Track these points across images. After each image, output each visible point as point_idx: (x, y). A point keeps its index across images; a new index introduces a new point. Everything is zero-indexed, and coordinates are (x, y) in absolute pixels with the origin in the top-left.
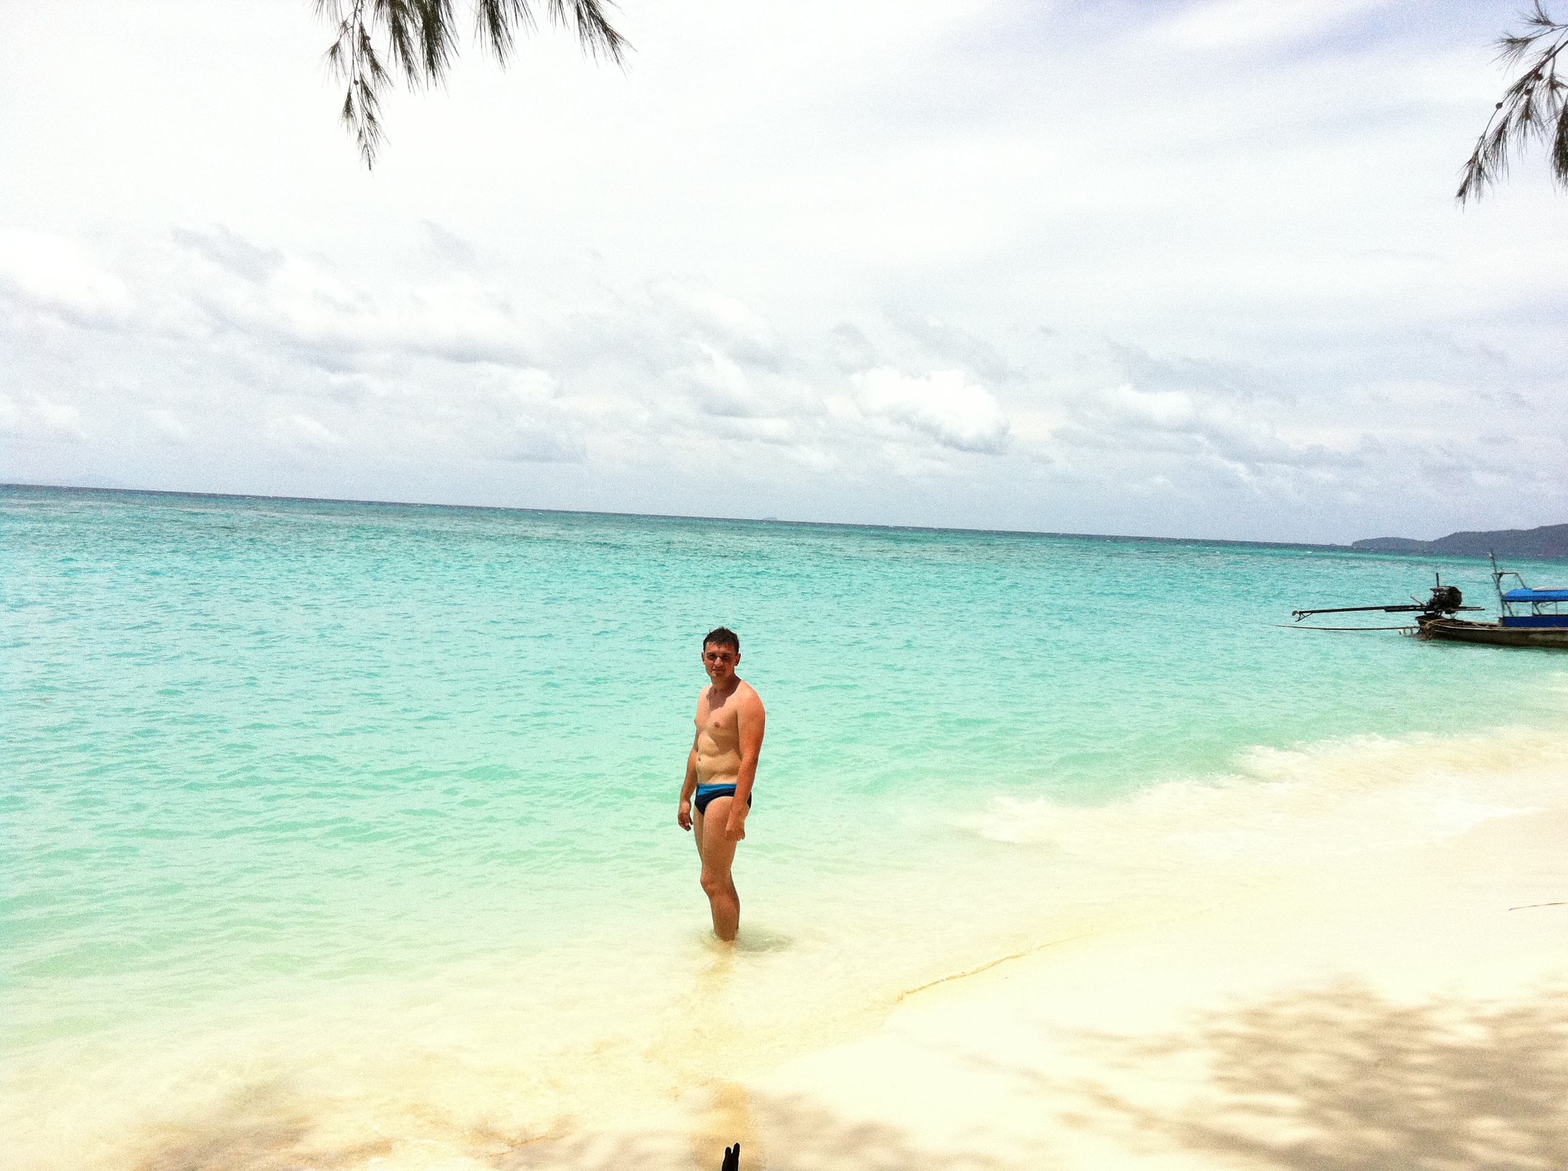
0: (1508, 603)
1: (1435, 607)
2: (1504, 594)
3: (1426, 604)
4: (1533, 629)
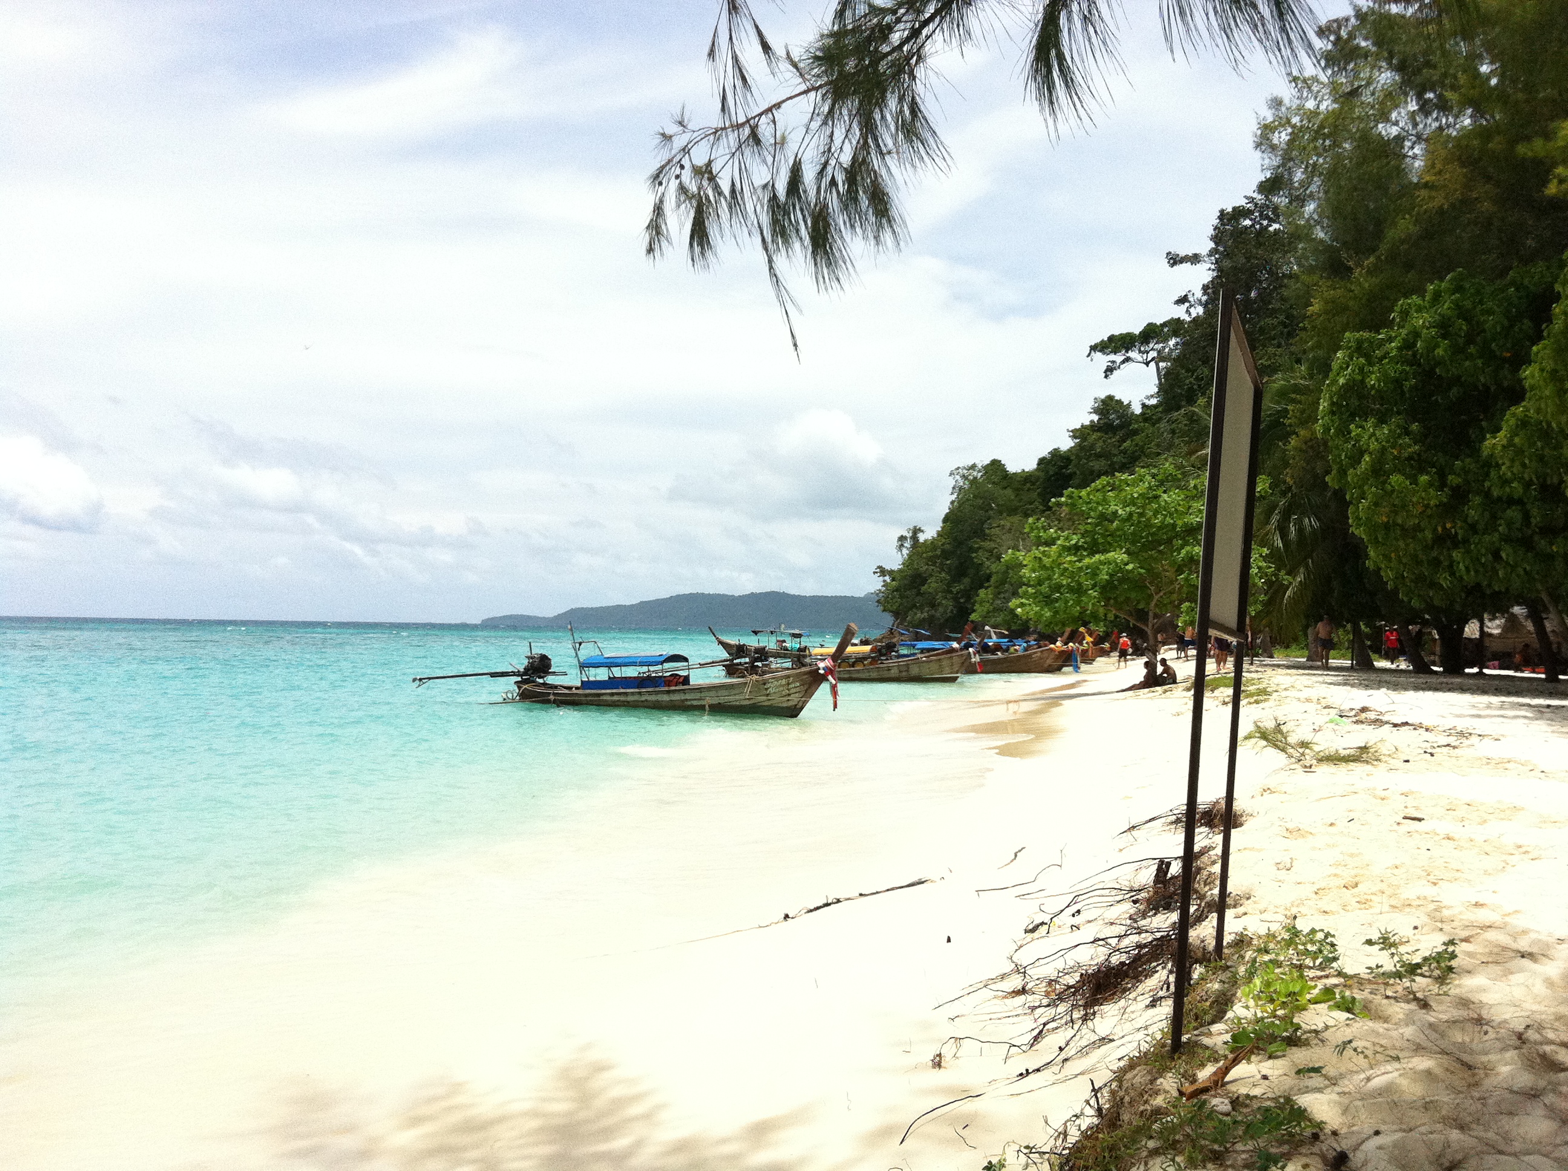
0: (586, 669)
1: (529, 672)
2: (581, 660)
3: (522, 670)
4: (603, 691)
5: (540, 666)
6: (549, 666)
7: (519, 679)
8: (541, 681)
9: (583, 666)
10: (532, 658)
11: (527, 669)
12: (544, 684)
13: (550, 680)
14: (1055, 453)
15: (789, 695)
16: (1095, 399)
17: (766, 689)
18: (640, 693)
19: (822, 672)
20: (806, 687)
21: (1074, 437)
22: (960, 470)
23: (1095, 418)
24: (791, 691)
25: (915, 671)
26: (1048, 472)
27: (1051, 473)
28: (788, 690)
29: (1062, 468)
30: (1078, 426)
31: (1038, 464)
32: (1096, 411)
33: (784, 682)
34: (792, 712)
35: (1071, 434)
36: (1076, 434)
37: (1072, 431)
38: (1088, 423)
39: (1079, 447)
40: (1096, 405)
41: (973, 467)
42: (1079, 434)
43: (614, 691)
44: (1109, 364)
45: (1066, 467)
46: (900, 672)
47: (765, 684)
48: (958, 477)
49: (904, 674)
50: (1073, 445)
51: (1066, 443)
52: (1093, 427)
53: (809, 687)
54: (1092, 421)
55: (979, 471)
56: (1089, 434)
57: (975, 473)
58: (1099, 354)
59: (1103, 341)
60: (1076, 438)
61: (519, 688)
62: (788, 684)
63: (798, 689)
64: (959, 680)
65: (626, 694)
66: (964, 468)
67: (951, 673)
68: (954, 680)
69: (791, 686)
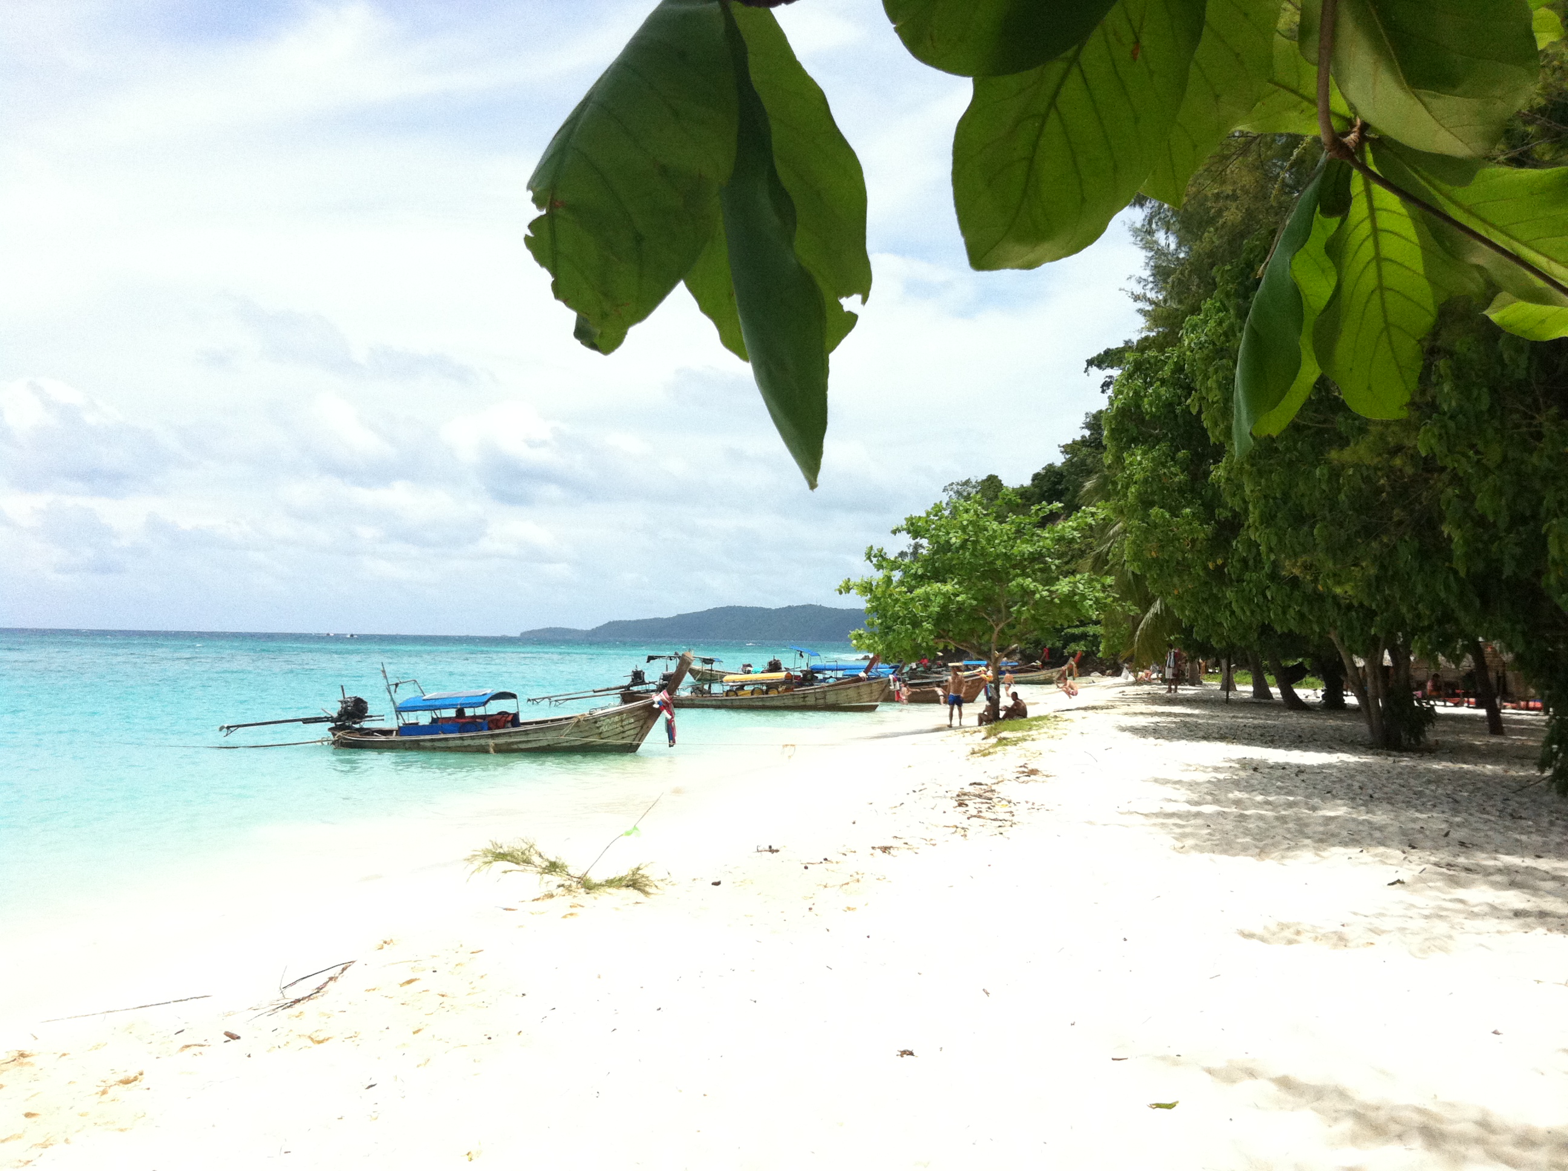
0: (403, 712)
1: (343, 718)
2: (397, 704)
3: (335, 715)
4: (422, 737)
5: (355, 710)
6: (365, 709)
7: (333, 725)
8: (357, 726)
9: (399, 710)
10: (346, 702)
11: (340, 715)
12: (361, 730)
13: (366, 724)
14: (1050, 469)
15: (623, 732)
16: (1087, 414)
17: (598, 728)
18: (462, 738)
19: (656, 706)
20: (641, 723)
21: (1065, 452)
22: (954, 486)
23: (1087, 433)
24: (626, 728)
25: (831, 698)
26: (1041, 488)
27: (1045, 489)
28: (622, 726)
29: (1056, 483)
30: (1070, 442)
31: (1033, 480)
32: (1088, 426)
33: (617, 719)
34: (631, 749)
35: (1062, 449)
36: (1068, 449)
37: (1063, 447)
38: (1078, 438)
39: (1069, 463)
40: (1088, 420)
41: (967, 483)
42: (1070, 449)
43: (434, 737)
44: (1107, 379)
45: (1059, 483)
46: (816, 699)
47: (596, 722)
48: (951, 493)
49: (821, 702)
50: (1064, 460)
51: (1059, 460)
52: (1084, 442)
53: (645, 723)
54: (1083, 437)
55: (974, 487)
56: (1079, 450)
57: (969, 489)
58: (1095, 368)
59: (1099, 355)
60: (1067, 453)
61: (334, 735)
62: (622, 721)
63: (633, 726)
64: (878, 709)
65: (446, 739)
66: (958, 484)
67: (870, 701)
68: (872, 708)
69: (625, 723)
